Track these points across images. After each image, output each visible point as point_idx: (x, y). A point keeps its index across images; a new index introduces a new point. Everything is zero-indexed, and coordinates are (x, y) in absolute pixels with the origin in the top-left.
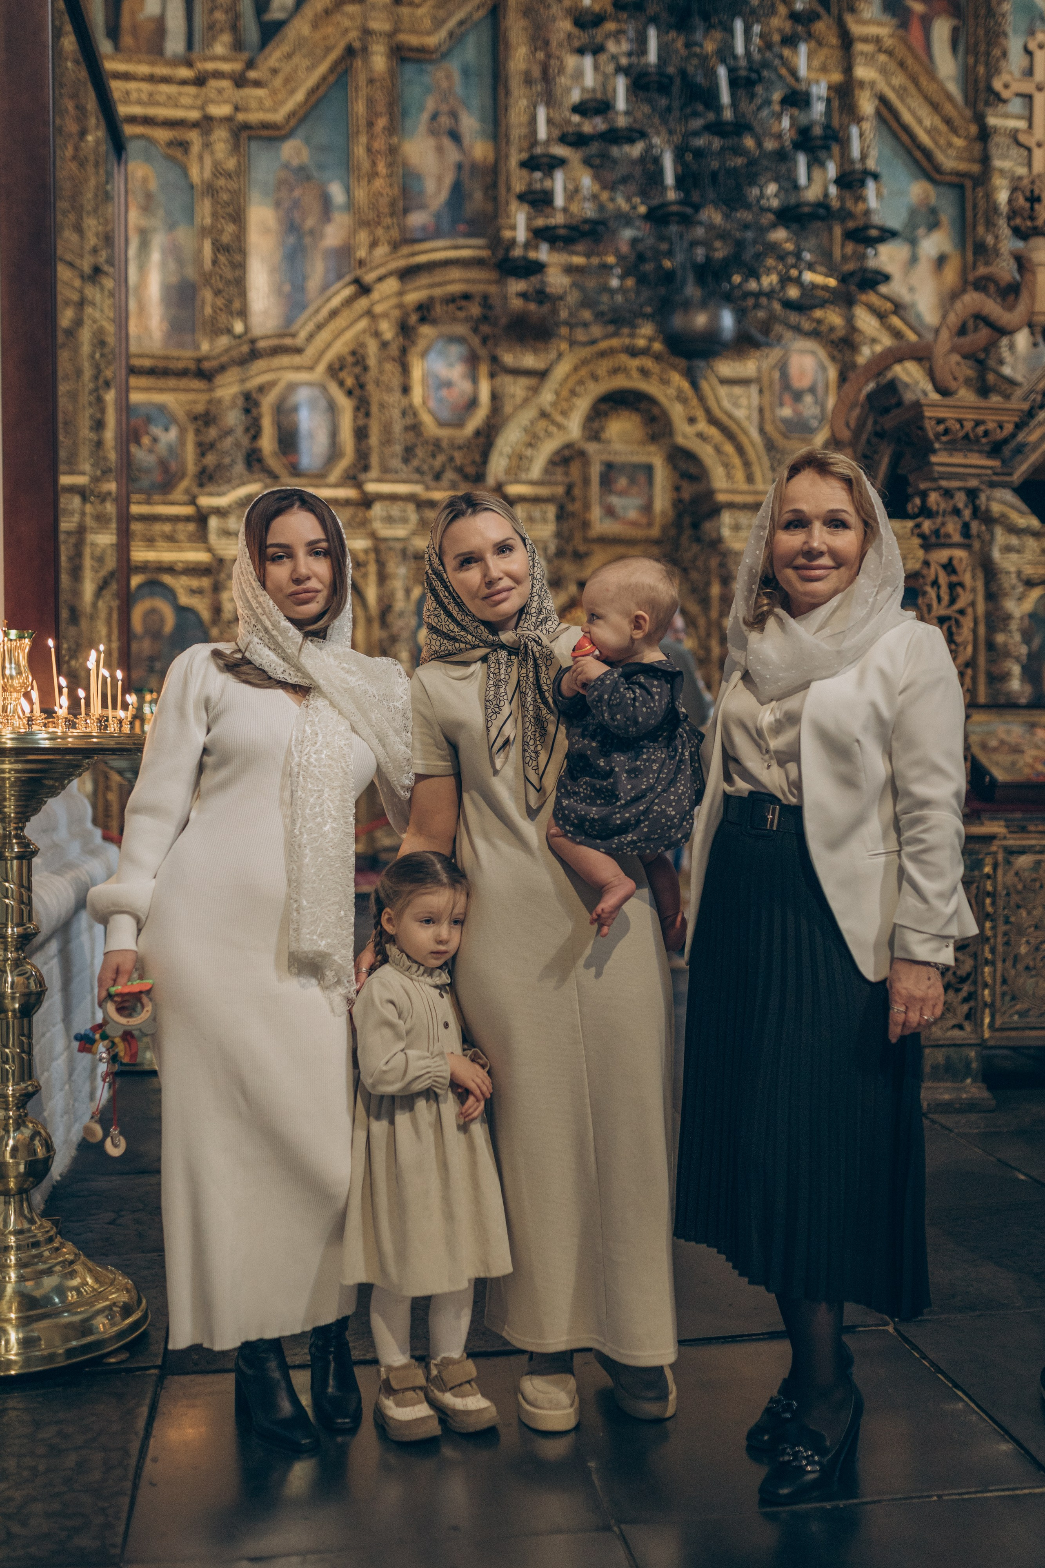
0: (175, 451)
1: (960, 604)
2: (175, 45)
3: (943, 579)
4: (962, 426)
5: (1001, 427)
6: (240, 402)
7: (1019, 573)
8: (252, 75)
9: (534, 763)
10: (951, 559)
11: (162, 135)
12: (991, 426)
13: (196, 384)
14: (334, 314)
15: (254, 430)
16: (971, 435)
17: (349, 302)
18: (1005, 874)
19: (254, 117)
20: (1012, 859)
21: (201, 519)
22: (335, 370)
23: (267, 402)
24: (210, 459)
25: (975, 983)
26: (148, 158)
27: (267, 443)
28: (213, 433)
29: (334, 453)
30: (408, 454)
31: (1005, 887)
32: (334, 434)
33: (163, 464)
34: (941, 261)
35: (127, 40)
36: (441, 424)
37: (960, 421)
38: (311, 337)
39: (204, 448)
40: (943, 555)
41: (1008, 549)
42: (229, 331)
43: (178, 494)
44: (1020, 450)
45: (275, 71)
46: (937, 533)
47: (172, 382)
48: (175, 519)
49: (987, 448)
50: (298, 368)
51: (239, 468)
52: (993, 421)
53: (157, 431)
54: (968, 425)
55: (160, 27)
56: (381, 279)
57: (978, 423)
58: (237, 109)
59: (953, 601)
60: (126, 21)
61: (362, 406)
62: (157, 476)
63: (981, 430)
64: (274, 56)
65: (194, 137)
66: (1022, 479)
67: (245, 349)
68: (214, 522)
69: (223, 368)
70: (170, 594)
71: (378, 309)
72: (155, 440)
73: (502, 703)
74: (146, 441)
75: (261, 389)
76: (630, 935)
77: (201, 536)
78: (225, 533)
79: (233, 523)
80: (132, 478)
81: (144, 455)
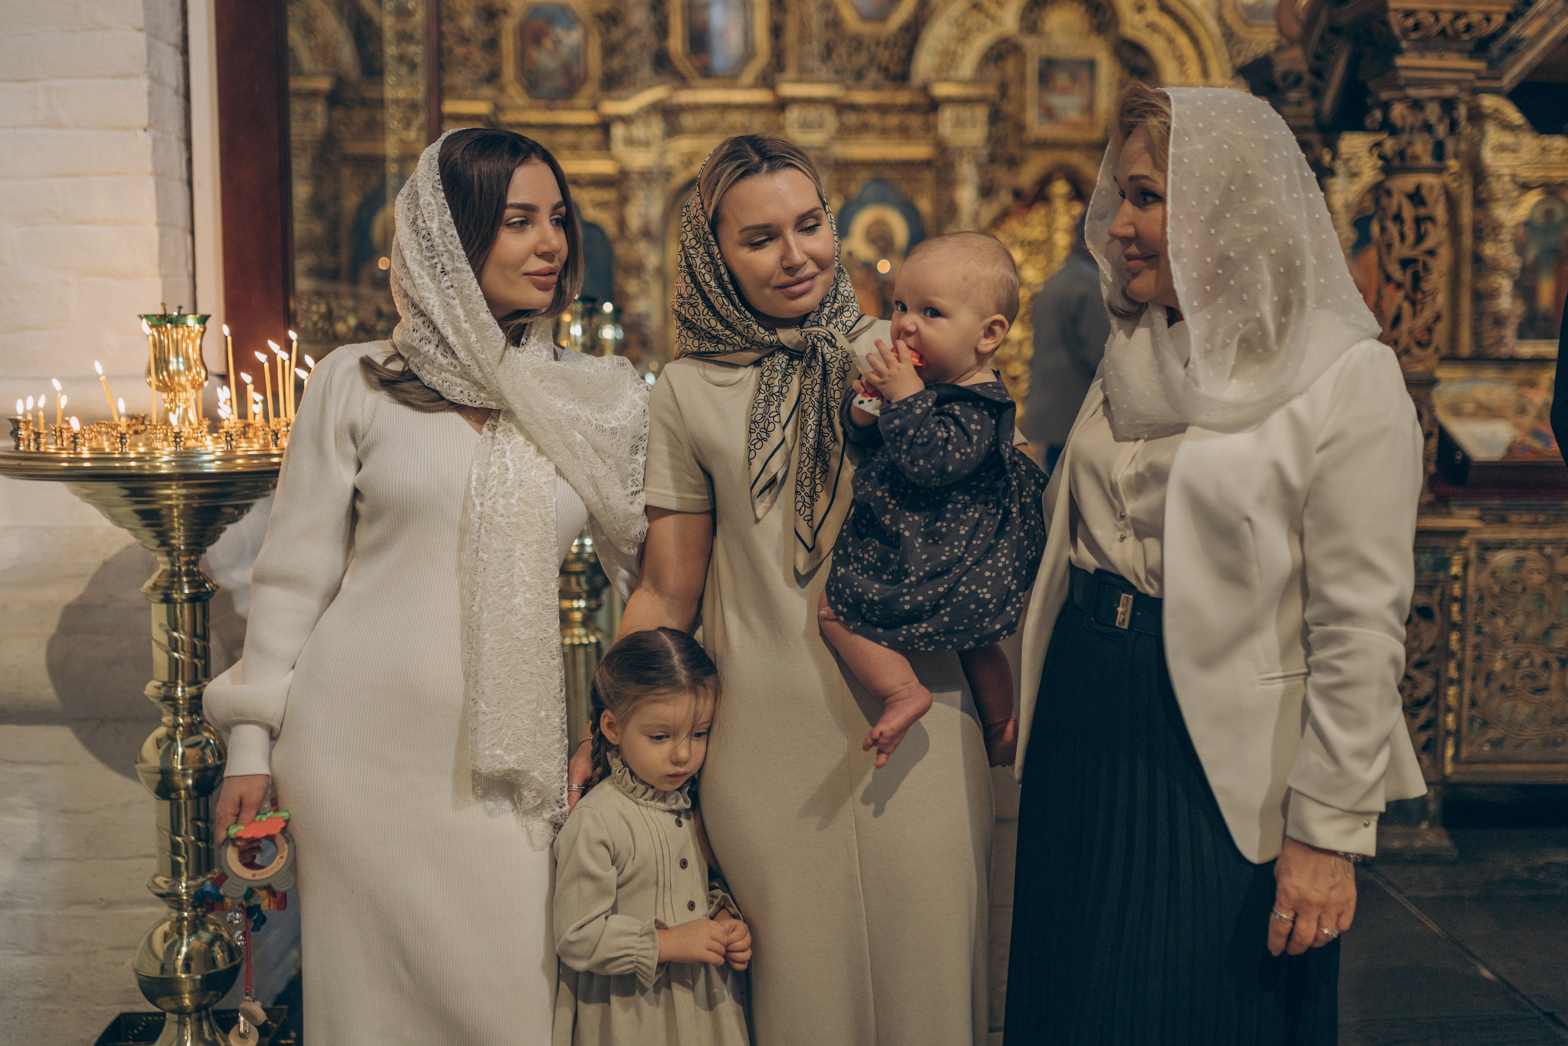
0: (579, 53)
1: (1429, 243)
3: (1408, 212)
4: (1437, 19)
5: (1488, 19)
7: (1514, 177)
9: (808, 512)
10: (1418, 188)
12: (1475, 18)
15: (663, 30)
16: (1450, 31)
18: (1478, 573)
20: (1489, 555)
21: (605, 126)
24: (616, 63)
25: (1435, 707)
27: (676, 43)
28: (617, 34)
29: (748, 53)
30: (828, 52)
31: (1478, 589)
32: (747, 31)
33: (566, 69)
36: (864, 18)
37: (1436, 14)
39: (610, 50)
40: (1408, 182)
41: (1502, 148)
43: (582, 100)
44: (1513, 47)
46: (1401, 154)
48: (579, 128)
49: (1470, 46)
51: (646, 71)
52: (1480, 12)
53: (559, 31)
54: (1445, 18)
57: (1458, 15)
59: (1420, 238)
62: (562, 80)
63: (1461, 23)
66: (1514, 85)
68: (618, 131)
72: (557, 43)
73: (771, 426)
74: (548, 44)
76: (930, 755)
77: (605, 145)
78: (630, 142)
79: (639, 131)
80: (532, 83)
81: (545, 59)
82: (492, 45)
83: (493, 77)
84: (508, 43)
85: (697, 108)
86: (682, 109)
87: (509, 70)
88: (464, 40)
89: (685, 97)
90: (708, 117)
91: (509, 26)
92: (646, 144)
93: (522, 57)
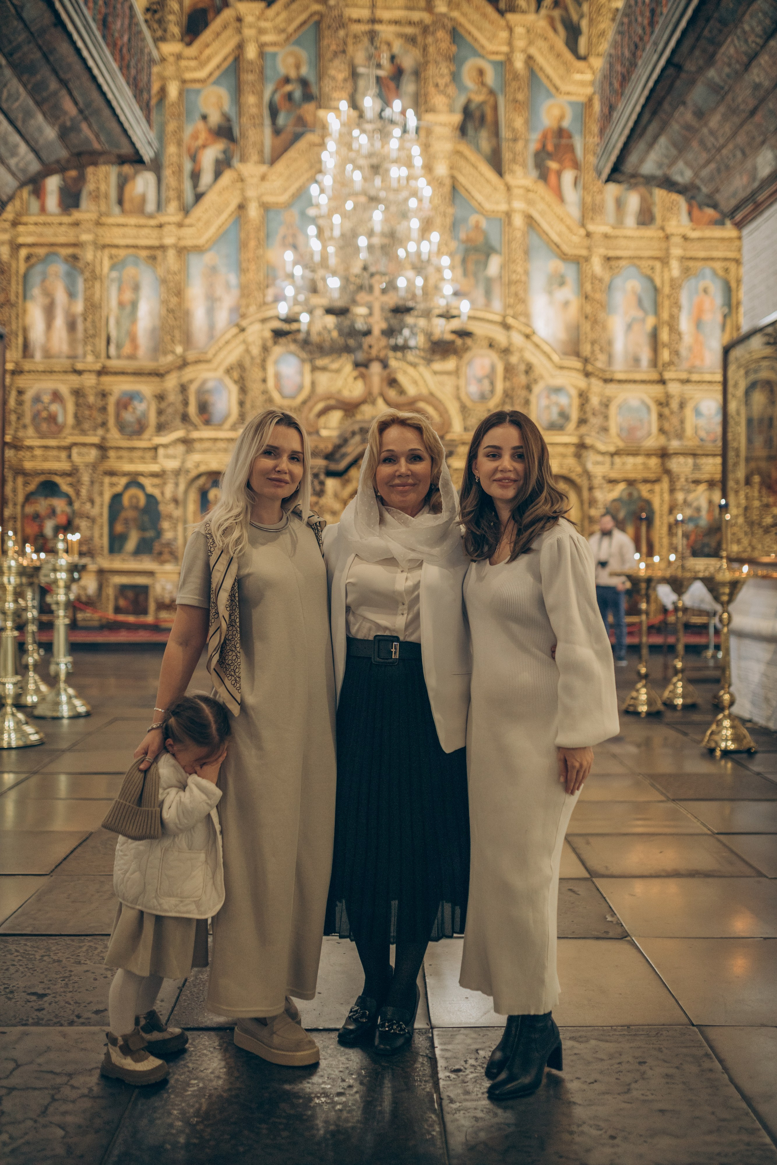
0: (145, 415)
2: (151, 206)
6: (178, 389)
7: (604, 477)
8: (188, 221)
11: (144, 253)
13: (156, 379)
14: (227, 343)
15: (186, 403)
17: (235, 336)
19: (189, 243)
21: (155, 448)
22: (228, 371)
23: (193, 389)
24: (163, 419)
26: (136, 264)
27: (192, 409)
28: (163, 405)
33: (139, 421)
34: (566, 304)
35: (127, 205)
36: (284, 397)
38: (215, 355)
39: (160, 412)
41: (597, 463)
42: (173, 352)
43: (146, 435)
45: (199, 219)
47: (143, 379)
48: (145, 449)
50: (209, 370)
51: (178, 422)
53: (136, 403)
55: (143, 199)
56: (251, 323)
58: (179, 239)
60: (127, 196)
61: (243, 390)
62: (136, 427)
64: (198, 212)
65: (159, 253)
67: (180, 362)
68: (161, 451)
69: (168, 372)
70: (141, 487)
71: (250, 339)
72: (134, 409)
74: (130, 409)
75: (191, 381)
77: (155, 458)
78: (167, 456)
79: (171, 451)
80: (122, 427)
81: (128, 416)
82: (104, 409)
83: (104, 424)
84: (111, 409)
85: (201, 440)
86: (194, 440)
87: (111, 422)
88: (90, 407)
89: (195, 435)
90: (207, 445)
91: (112, 400)
92: (174, 457)
93: (118, 415)
